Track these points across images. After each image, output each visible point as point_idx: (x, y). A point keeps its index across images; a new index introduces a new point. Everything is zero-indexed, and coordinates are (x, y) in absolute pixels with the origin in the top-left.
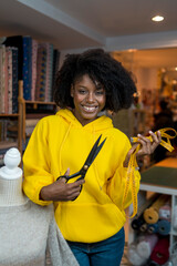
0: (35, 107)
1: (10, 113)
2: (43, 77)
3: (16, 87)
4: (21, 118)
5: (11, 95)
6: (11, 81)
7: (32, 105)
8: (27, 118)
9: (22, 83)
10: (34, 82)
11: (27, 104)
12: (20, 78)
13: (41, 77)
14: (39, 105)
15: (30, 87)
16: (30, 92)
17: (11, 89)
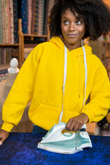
0: (32, 39)
1: (12, 43)
2: (37, 17)
3: (16, 23)
4: (20, 47)
5: (13, 30)
6: (12, 19)
7: (30, 37)
8: (25, 47)
9: (20, 20)
10: (30, 20)
11: (25, 37)
12: (19, 17)
13: (35, 16)
14: (35, 38)
15: (27, 24)
16: (27, 28)
17: (12, 25)
